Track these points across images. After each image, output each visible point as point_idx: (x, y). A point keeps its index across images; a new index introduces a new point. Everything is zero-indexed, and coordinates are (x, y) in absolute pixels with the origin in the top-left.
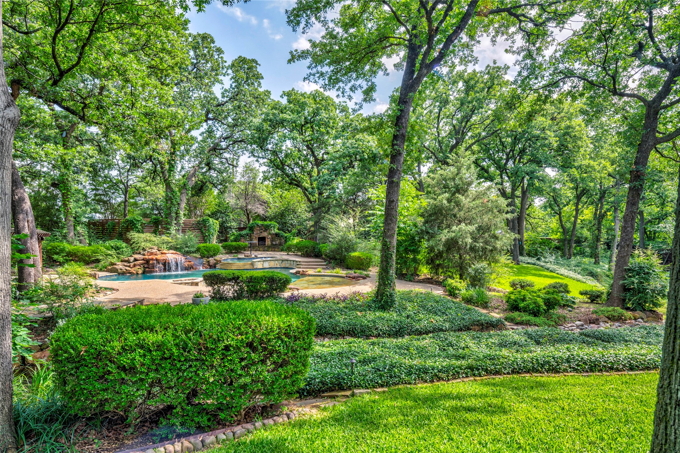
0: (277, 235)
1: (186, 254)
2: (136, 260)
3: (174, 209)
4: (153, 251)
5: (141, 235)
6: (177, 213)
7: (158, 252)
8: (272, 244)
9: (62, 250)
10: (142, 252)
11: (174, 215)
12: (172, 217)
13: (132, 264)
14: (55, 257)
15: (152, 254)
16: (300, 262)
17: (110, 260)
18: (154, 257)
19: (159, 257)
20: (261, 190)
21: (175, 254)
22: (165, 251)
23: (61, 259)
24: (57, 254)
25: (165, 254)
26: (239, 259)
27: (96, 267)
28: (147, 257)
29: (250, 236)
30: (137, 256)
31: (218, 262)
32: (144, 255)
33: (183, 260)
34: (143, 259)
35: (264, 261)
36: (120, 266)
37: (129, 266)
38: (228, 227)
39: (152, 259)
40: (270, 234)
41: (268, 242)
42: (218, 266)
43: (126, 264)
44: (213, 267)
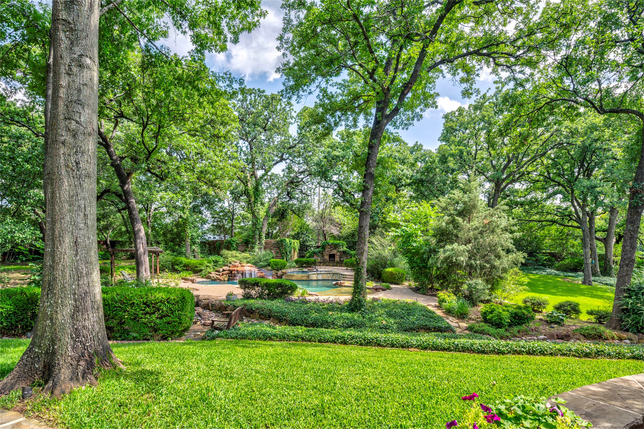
0: (344, 252)
1: (260, 268)
2: (224, 270)
3: (257, 232)
4: (236, 264)
5: (230, 252)
6: (260, 236)
7: (240, 265)
8: (340, 260)
9: (181, 263)
10: (229, 265)
11: (257, 237)
12: (256, 238)
13: (221, 273)
14: (176, 267)
15: (235, 266)
16: (346, 275)
17: (209, 270)
18: (236, 269)
19: (239, 269)
20: (336, 214)
21: (251, 266)
22: (244, 265)
23: (180, 269)
24: (177, 265)
25: (244, 266)
26: (303, 272)
27: (200, 275)
28: (231, 268)
29: (322, 253)
30: (225, 268)
31: (284, 274)
32: (230, 267)
33: (256, 271)
34: (229, 270)
35: (318, 274)
36: (213, 275)
37: (219, 275)
38: (307, 246)
39: (234, 270)
40: (339, 252)
41: (337, 259)
42: (284, 277)
43: (217, 273)
44: (280, 277)
